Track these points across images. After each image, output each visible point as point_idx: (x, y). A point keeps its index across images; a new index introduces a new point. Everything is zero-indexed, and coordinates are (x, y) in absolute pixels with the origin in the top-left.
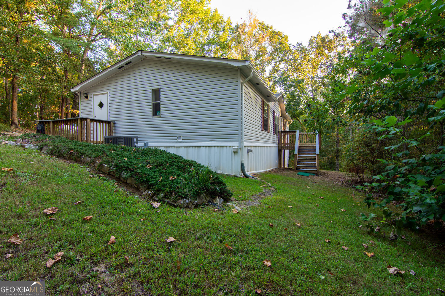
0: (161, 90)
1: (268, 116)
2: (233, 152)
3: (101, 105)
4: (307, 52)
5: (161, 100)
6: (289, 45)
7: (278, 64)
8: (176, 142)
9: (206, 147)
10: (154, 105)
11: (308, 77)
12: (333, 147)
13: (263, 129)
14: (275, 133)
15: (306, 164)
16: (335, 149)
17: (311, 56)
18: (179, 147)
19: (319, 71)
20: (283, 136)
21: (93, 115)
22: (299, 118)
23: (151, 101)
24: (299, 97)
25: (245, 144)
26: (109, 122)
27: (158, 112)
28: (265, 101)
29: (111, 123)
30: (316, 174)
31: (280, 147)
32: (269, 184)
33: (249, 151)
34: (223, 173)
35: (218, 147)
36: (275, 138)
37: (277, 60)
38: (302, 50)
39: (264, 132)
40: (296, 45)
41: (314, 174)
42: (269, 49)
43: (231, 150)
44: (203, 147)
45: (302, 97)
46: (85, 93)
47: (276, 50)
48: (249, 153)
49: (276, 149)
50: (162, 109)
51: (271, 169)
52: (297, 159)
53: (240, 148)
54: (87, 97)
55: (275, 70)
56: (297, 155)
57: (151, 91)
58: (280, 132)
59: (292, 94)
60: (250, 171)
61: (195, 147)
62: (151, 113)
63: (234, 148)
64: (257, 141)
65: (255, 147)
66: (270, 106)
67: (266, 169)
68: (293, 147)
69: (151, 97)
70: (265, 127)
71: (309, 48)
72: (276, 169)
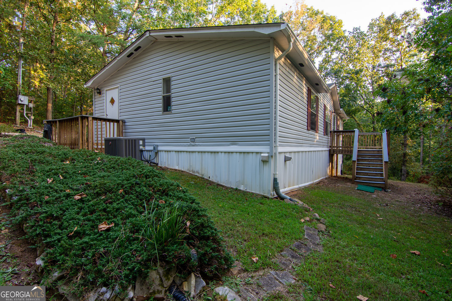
0: (173, 79)
1: (317, 111)
2: (262, 160)
3: (112, 101)
4: (366, 38)
5: (173, 91)
6: (344, 31)
7: (329, 55)
8: (189, 146)
9: (225, 152)
10: (165, 98)
11: (366, 68)
12: (398, 150)
13: (309, 128)
14: (326, 133)
15: (369, 174)
16: (401, 152)
17: (370, 43)
18: (193, 152)
19: (381, 59)
20: (335, 137)
21: (105, 113)
22: (355, 115)
23: (161, 93)
24: (355, 91)
25: (280, 149)
26: (117, 121)
27: (169, 107)
28: (312, 90)
29: (120, 122)
30: (384, 188)
31: (332, 152)
32: (316, 214)
33: (287, 159)
34: (247, 190)
35: (240, 153)
36: (326, 139)
37: (329, 49)
38: (359, 35)
39: (310, 132)
40: (352, 31)
41: (381, 189)
42: (320, 38)
43: (258, 158)
44: (221, 152)
45: (359, 91)
46: (98, 89)
47: (328, 37)
48: (288, 162)
49: (327, 153)
50: (173, 104)
51: (320, 179)
52: (356, 167)
53: (272, 156)
54: (100, 93)
55: (326, 61)
56: (356, 162)
57: (161, 81)
58: (332, 133)
59: (347, 87)
60: (289, 187)
61: (211, 152)
62: (161, 109)
63: (262, 155)
64: (300, 145)
65: (297, 153)
66: (319, 98)
67: (313, 181)
68: (349, 151)
69: (161, 89)
70: (312, 125)
71: (368, 33)
72: (326, 179)
